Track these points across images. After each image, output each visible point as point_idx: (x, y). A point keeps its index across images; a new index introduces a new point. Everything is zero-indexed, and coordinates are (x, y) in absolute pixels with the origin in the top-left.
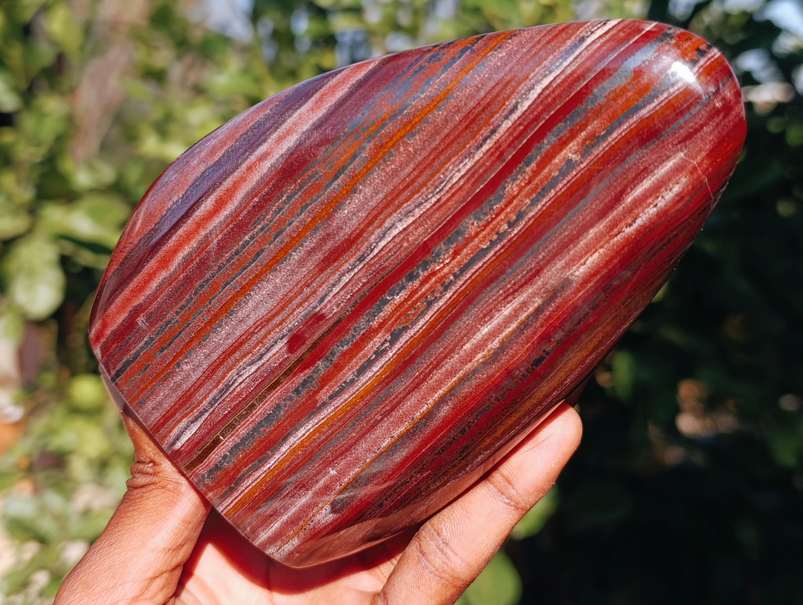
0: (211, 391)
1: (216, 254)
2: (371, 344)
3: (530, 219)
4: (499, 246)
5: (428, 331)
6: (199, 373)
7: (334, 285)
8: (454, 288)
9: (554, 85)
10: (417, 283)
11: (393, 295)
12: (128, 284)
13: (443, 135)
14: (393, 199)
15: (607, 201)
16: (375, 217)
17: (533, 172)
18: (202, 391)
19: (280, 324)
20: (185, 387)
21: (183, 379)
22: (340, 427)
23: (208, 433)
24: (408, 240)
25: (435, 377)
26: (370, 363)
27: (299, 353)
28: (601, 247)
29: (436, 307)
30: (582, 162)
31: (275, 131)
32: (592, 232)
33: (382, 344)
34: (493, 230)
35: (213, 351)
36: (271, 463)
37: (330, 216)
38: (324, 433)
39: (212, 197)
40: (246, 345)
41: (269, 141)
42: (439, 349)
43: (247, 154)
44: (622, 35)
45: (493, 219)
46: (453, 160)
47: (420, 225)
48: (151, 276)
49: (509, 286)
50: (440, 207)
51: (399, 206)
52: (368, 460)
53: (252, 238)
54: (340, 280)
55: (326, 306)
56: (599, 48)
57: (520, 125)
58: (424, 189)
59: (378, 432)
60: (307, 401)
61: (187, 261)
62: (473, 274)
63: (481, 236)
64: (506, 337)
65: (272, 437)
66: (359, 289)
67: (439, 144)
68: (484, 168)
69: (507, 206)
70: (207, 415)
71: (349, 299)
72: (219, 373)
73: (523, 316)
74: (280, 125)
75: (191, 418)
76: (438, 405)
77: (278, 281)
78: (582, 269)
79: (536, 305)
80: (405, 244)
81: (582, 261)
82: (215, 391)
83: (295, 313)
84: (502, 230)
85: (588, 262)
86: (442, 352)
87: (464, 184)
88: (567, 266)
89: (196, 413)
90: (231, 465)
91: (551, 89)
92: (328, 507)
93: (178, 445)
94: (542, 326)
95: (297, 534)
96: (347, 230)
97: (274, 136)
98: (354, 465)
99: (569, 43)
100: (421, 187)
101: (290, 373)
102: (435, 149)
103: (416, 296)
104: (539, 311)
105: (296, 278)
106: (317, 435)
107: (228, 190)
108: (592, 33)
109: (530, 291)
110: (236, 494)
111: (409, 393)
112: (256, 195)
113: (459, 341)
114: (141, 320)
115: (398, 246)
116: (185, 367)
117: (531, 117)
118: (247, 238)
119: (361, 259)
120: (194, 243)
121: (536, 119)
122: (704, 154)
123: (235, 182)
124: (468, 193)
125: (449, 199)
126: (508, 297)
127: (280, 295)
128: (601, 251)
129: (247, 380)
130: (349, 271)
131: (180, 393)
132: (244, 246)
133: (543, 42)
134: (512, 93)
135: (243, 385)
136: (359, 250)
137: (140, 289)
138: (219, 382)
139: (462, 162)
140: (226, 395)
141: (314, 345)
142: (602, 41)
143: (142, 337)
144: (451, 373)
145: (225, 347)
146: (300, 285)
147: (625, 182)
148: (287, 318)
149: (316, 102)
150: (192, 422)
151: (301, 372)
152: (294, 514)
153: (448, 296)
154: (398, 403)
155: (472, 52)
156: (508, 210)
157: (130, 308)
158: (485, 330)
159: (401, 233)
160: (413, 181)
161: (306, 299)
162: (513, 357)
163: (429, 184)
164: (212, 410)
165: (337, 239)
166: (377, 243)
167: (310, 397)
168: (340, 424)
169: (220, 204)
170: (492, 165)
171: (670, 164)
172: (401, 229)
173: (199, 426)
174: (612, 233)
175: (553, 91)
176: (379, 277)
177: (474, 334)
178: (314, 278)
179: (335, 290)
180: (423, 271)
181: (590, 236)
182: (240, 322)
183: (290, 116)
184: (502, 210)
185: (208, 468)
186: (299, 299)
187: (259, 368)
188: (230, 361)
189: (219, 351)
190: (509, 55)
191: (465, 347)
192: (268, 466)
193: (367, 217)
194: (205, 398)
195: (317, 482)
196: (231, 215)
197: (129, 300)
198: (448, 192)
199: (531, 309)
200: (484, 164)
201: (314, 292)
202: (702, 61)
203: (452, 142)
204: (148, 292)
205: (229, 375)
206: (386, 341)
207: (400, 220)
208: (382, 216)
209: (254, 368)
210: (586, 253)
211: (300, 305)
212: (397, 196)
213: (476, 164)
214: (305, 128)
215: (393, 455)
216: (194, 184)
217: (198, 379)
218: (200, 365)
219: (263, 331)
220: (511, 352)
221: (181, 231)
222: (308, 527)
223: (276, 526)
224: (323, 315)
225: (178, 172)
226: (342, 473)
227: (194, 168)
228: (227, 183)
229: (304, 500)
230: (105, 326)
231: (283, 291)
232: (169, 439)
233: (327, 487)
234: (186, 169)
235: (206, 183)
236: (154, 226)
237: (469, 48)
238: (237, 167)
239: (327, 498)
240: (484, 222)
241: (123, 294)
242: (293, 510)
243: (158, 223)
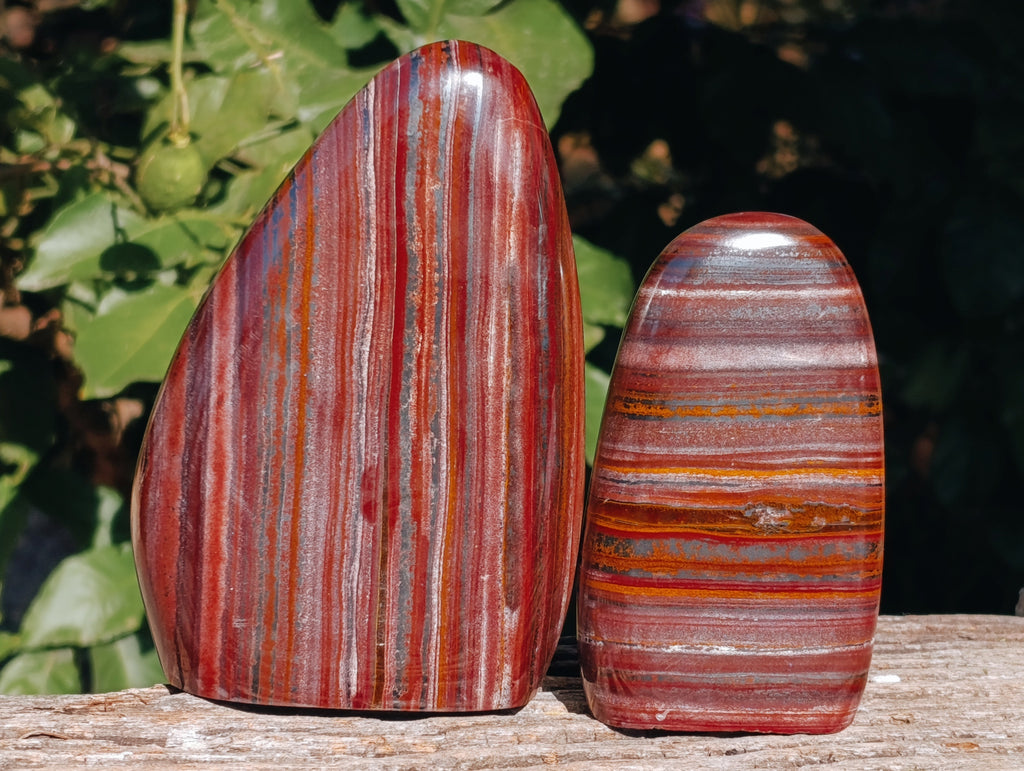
0: (340, 617)
1: (251, 508)
2: (424, 453)
3: (448, 254)
4: (445, 293)
5: (454, 401)
6: (319, 614)
7: (358, 439)
8: (443, 352)
9: (379, 155)
10: (414, 376)
11: (406, 401)
12: (200, 607)
13: (336, 258)
14: (344, 334)
15: (484, 193)
16: (343, 359)
17: (419, 222)
18: (334, 625)
19: (346, 508)
20: (318, 637)
21: (312, 631)
22: (459, 538)
23: (369, 653)
24: (380, 352)
25: (490, 428)
26: (437, 467)
27: (380, 516)
28: (510, 226)
29: (444, 378)
30: (445, 185)
31: (210, 377)
32: (495, 222)
33: (432, 444)
34: (431, 285)
35: (315, 585)
36: (436, 622)
37: (310, 393)
38: (452, 555)
39: (208, 470)
40: (335, 552)
41: (213, 387)
42: (473, 406)
43: (205, 413)
44: (387, 87)
45: (424, 279)
46: (359, 267)
47: (379, 333)
48: (214, 581)
49: (478, 312)
50: (381, 305)
51: (353, 335)
52: (502, 540)
53: (266, 468)
54: (358, 430)
55: (366, 460)
56: (383, 106)
57: (381, 200)
58: (359, 306)
59: (489, 511)
60: (417, 545)
61: (233, 539)
62: (447, 329)
63: (427, 297)
64: (509, 348)
65: (418, 602)
66: (379, 422)
67: (340, 266)
68: (385, 251)
69: (424, 261)
70: (354, 639)
71: (379, 437)
72: (335, 596)
73: (506, 323)
74: (209, 369)
75: (344, 656)
76: (510, 445)
77: (314, 479)
78: (513, 252)
79: (507, 307)
80: (381, 357)
81: (507, 247)
82: (344, 613)
83: (349, 489)
84: (436, 280)
85: (511, 244)
86: (478, 405)
87: (382, 275)
88: (501, 260)
89: (344, 647)
90: (407, 656)
91: (379, 160)
92: (507, 610)
93: (354, 690)
94: (525, 317)
95: (503, 660)
96: (331, 390)
97: (213, 380)
98: (496, 554)
99: (359, 122)
100: (355, 306)
101: (387, 537)
102: (340, 272)
103: (423, 385)
104: (512, 307)
105: (326, 463)
106: (449, 562)
107: (215, 452)
108: (367, 102)
109: (494, 301)
110: (432, 678)
111: (483, 459)
112: (241, 434)
113: (482, 385)
114: (237, 623)
115: (378, 363)
116: (305, 621)
117: (384, 188)
118: (263, 472)
119: (360, 401)
120: (226, 519)
121: (388, 187)
122: (512, 107)
123: (216, 442)
124: (391, 278)
125: (381, 297)
126: (483, 319)
127: (325, 487)
128: (512, 228)
129: (360, 579)
130: (359, 417)
131: (318, 646)
132: (266, 481)
133: (342, 138)
134: (356, 185)
135: (361, 586)
136: (352, 395)
137: (214, 600)
138: (341, 603)
139: (366, 262)
140: (355, 608)
141: (385, 496)
142: (379, 100)
143: (249, 636)
144: (498, 414)
145: (321, 571)
146: (334, 464)
147: (484, 171)
148: (346, 499)
149: (221, 328)
150: (348, 658)
151: (394, 528)
152: (487, 644)
153: (444, 361)
154: (483, 474)
156: (428, 262)
157: (219, 624)
158: (491, 359)
159: (370, 352)
160: (346, 308)
161: (348, 471)
162: (526, 358)
163: (358, 299)
164: (354, 631)
165: (329, 403)
166: (361, 376)
167: (418, 539)
168: (457, 535)
169: (219, 469)
170: (388, 244)
171: (499, 133)
172: (368, 349)
173: (355, 655)
174: (507, 211)
175: (382, 159)
176: (385, 400)
177: (487, 369)
178: (339, 449)
179: (363, 441)
180: (411, 363)
181: (496, 226)
182: (315, 539)
183: (210, 357)
184: (424, 267)
185: (393, 681)
186: (343, 476)
187: (360, 559)
188: (335, 578)
189: (319, 579)
190: (328, 165)
191: (490, 385)
192: (436, 626)
193: (336, 366)
194: (341, 628)
195: (481, 598)
196: (235, 468)
197: (212, 618)
198: (376, 292)
199: (507, 313)
200: (382, 249)
201: (349, 459)
202: (453, 54)
203: (347, 256)
204: (223, 595)
205: (343, 590)
206: (432, 439)
207: (362, 344)
208: (347, 354)
209: (357, 564)
210: (505, 239)
211: (347, 479)
212: (344, 329)
213: (377, 254)
214: (232, 352)
215: (514, 515)
216: (183, 477)
217: (323, 619)
218: (314, 606)
219: (338, 528)
220: (522, 356)
221: (207, 520)
222: (506, 644)
223: (483, 670)
224: (370, 469)
225: (156, 488)
226: (493, 571)
227: (170, 469)
228: (210, 447)
229: (485, 624)
230: (209, 664)
231: (325, 482)
232: (343, 693)
233: (492, 594)
234: (162, 477)
235: (193, 466)
236: (179, 542)
237: (294, 189)
238: (206, 430)
239: (500, 603)
240: (420, 286)
241: (202, 619)
242: (484, 641)
243: (181, 536)
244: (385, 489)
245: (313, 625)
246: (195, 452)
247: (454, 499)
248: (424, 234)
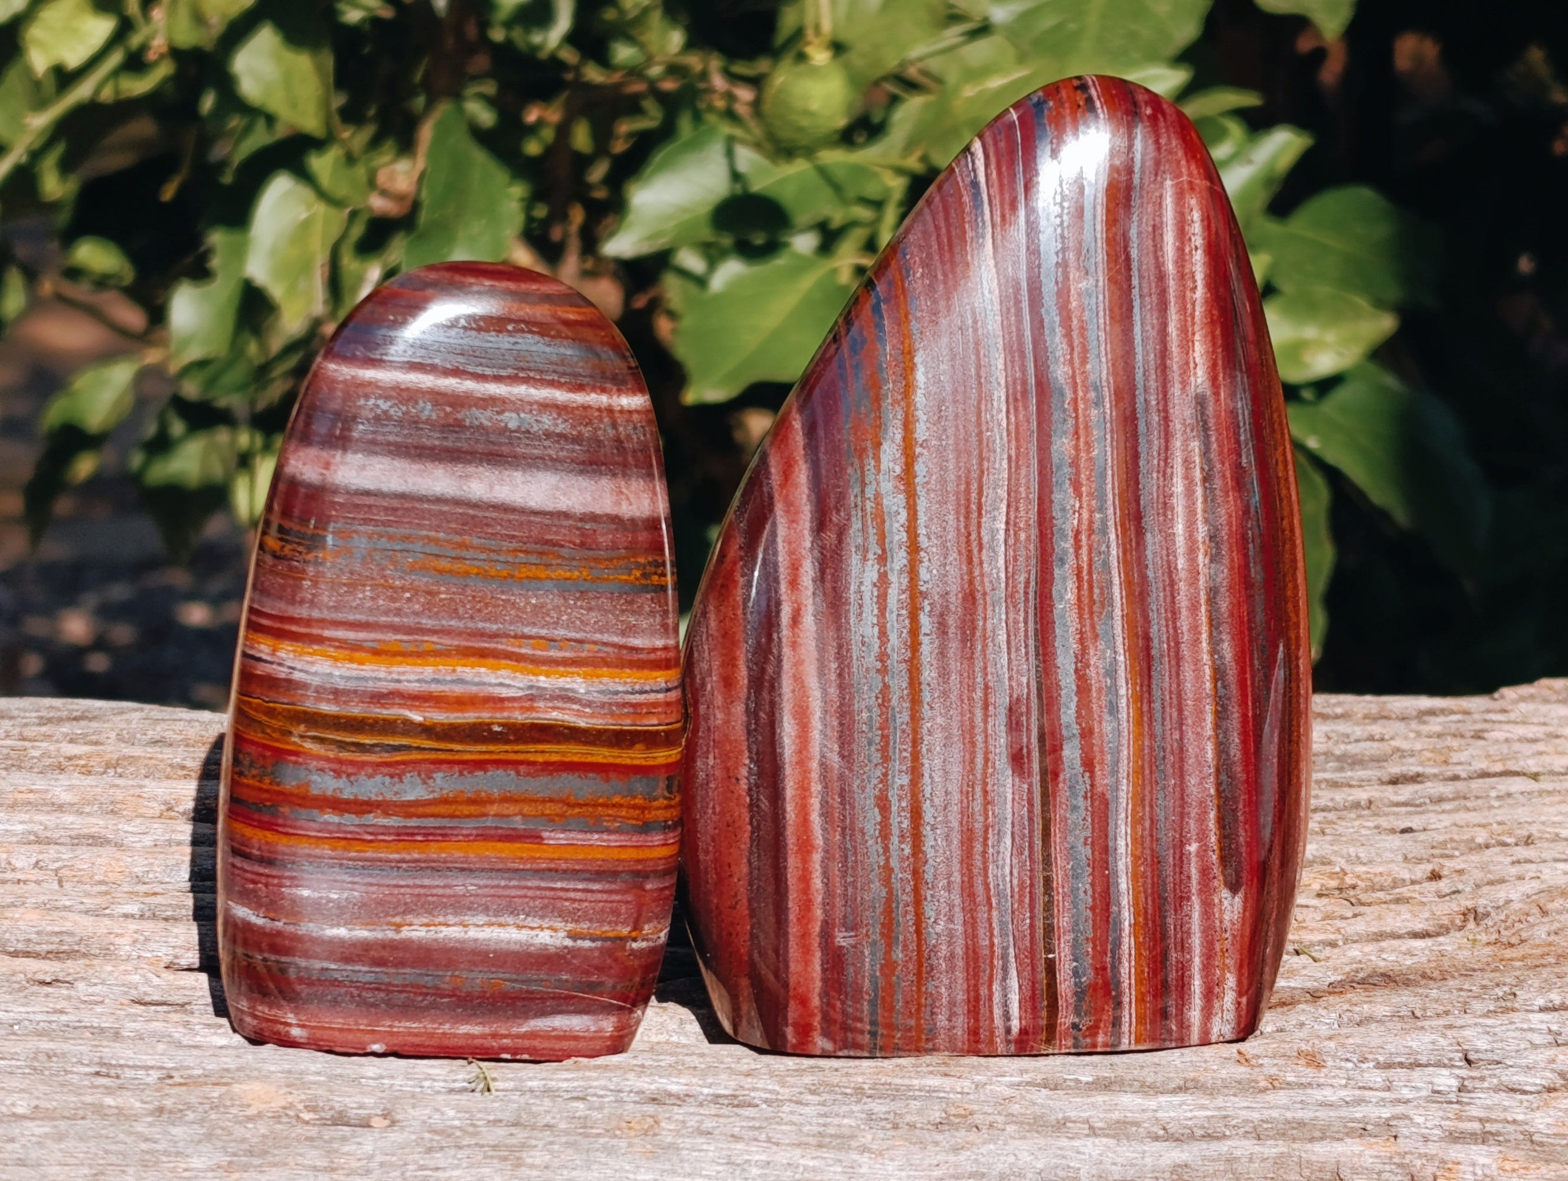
0: (989, 920)
1: (850, 769)
2: (1093, 672)
3: (1108, 381)
4: (1108, 437)
5: (1130, 593)
6: (959, 917)
7: (998, 657)
8: (1111, 523)
10: (1072, 560)
11: (1062, 599)
12: (787, 920)
14: (968, 507)
15: (1153, 290)
16: (968, 542)
17: (1064, 336)
18: (982, 932)
19: (987, 760)
20: (959, 951)
21: (950, 944)
22: (1151, 792)
23: (1033, 969)
24: (1021, 529)
25: (1185, 628)
26: (1112, 691)
27: (1035, 768)
28: (1194, 334)
29: (1114, 561)
30: (1097, 281)
31: (778, 583)
32: (1173, 329)
33: (1104, 659)
34: (1087, 426)
35: (950, 875)
36: (1127, 917)
37: (924, 595)
38: (1143, 818)
39: (785, 719)
40: (976, 825)
41: (784, 597)
42: (1157, 599)
43: (775, 636)
44: (1002, 144)
45: (1077, 418)
46: (983, 408)
47: (1017, 501)
48: (805, 879)
49: (1155, 462)
50: (1017, 461)
51: (980, 507)
52: (1212, 791)
54: (997, 645)
55: (1011, 687)
57: (1008, 309)
58: (986, 464)
59: (1191, 750)
60: (1093, 806)
61: (826, 814)
62: (1113, 489)
63: (1082, 445)
64: (1205, 511)
65: (1098, 889)
66: (1026, 631)
67: (956, 408)
68: (1018, 381)
69: (1075, 392)
70: (1011, 951)
71: (1027, 653)
72: (980, 889)
73: (1198, 475)
74: (776, 571)
75: (998, 974)
76: (1215, 652)
77: (938, 720)
78: (1200, 372)
79: (1197, 450)
80: (1023, 536)
81: (1192, 365)
82: (995, 913)
83: (990, 732)
84: (1094, 419)
85: (1198, 360)
86: (1165, 596)
87: (1016, 417)
88: (1184, 384)
89: (998, 963)
90: (1091, 972)
92: (1225, 893)
93: (1015, 1025)
94: (1223, 464)
95: (1224, 968)
96: (954, 588)
97: (783, 587)
98: (1205, 813)
99: (966, 199)
100: (981, 465)
101: (1048, 798)
102: (956, 417)
103: (1085, 572)
104: (1205, 453)
105: (953, 697)
106: (1139, 828)
107: (795, 692)
108: (974, 170)
109: (1178, 444)
110: (1126, 1000)
111: (1178, 675)
112: (829, 662)
113: (1169, 567)
114: (842, 939)
115: (1018, 546)
116: (939, 928)
118: (865, 715)
119: (996, 602)
120: (816, 788)
122: (1183, 162)
123: (795, 677)
124: (1029, 421)
125: (1018, 448)
126: (1166, 474)
127: (955, 731)
128: (1197, 337)
129: (1015, 862)
130: (997, 626)
131: (960, 964)
132: (871, 728)
133: (942, 224)
135: (1015, 872)
136: (985, 594)
137: (807, 905)
138: (989, 899)
139: (992, 400)
140: (1009, 904)
141: (1041, 738)
142: (993, 166)
143: (860, 957)
144: (1194, 607)
145: (957, 853)
146: (965, 697)
147: (1151, 256)
148: (987, 747)
149: (787, 512)
150: (1005, 978)
151: (1057, 785)
152: (1201, 944)
153: (1113, 536)
154: (1179, 696)
155: (887, 301)
156: (1080, 394)
157: (815, 942)
158: (1179, 528)
159: (1007, 530)
160: (968, 469)
161: (986, 705)
162: (1230, 524)
163: (985, 455)
164: (1011, 938)
165: (953, 609)
166: (995, 566)
167: (1092, 798)
168: (1148, 788)
169: (802, 715)
170: (1022, 371)
171: (1169, 202)
172: (1003, 526)
173: (1015, 974)
174: (1189, 311)
176: (1032, 598)
177: (1174, 543)
178: (972, 676)
179: (1004, 661)
180: (1066, 542)
181: (1174, 335)
182: (945, 808)
184: (1075, 401)
185: (1071, 1008)
186: (979, 713)
187: (1013, 834)
188: (977, 863)
189: (956, 866)
190: (925, 265)
191: (1180, 567)
192: (1127, 923)
193: (960, 554)
194: (992, 935)
195: (1189, 878)
196: (824, 712)
197: (805, 935)
198: (1009, 441)
199: (1197, 459)
200: (1014, 379)
201: (987, 687)
202: (1093, 92)
204: (818, 899)
205: (991, 879)
206: (1103, 651)
207: (994, 519)
208: (974, 536)
209: (1008, 841)
210: (1187, 353)
211: (986, 717)
212: (968, 499)
213: (1007, 387)
214: (808, 545)
215: (1228, 754)
216: (749, 733)
217: (965, 923)
218: (951, 907)
219: (978, 789)
220: (1223, 520)
221: (790, 791)
222: (1227, 944)
223: (1197, 984)
224: (1018, 700)
225: (708, 752)
226: (1202, 837)
227: (727, 722)
228: (787, 685)
229: (1196, 915)
230: (804, 1002)
231: (955, 725)
232: (1000, 1032)
233: (1205, 872)
234: (717, 736)
235: (762, 715)
236: (749, 828)
237: (878, 304)
238: (779, 660)
239: (1216, 883)
240: (1072, 430)
241: (791, 938)
242: (1196, 941)
243: (751, 818)
244: (1041, 728)
245: (951, 935)
246: (765, 695)
247: (1141, 734)
248: (1071, 354)
